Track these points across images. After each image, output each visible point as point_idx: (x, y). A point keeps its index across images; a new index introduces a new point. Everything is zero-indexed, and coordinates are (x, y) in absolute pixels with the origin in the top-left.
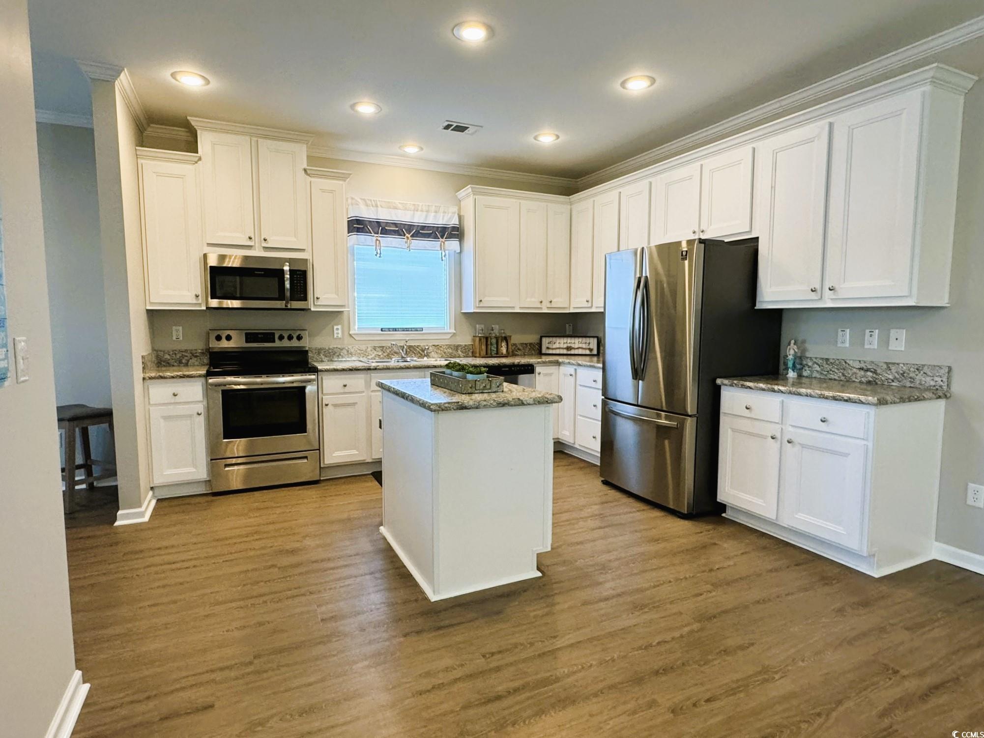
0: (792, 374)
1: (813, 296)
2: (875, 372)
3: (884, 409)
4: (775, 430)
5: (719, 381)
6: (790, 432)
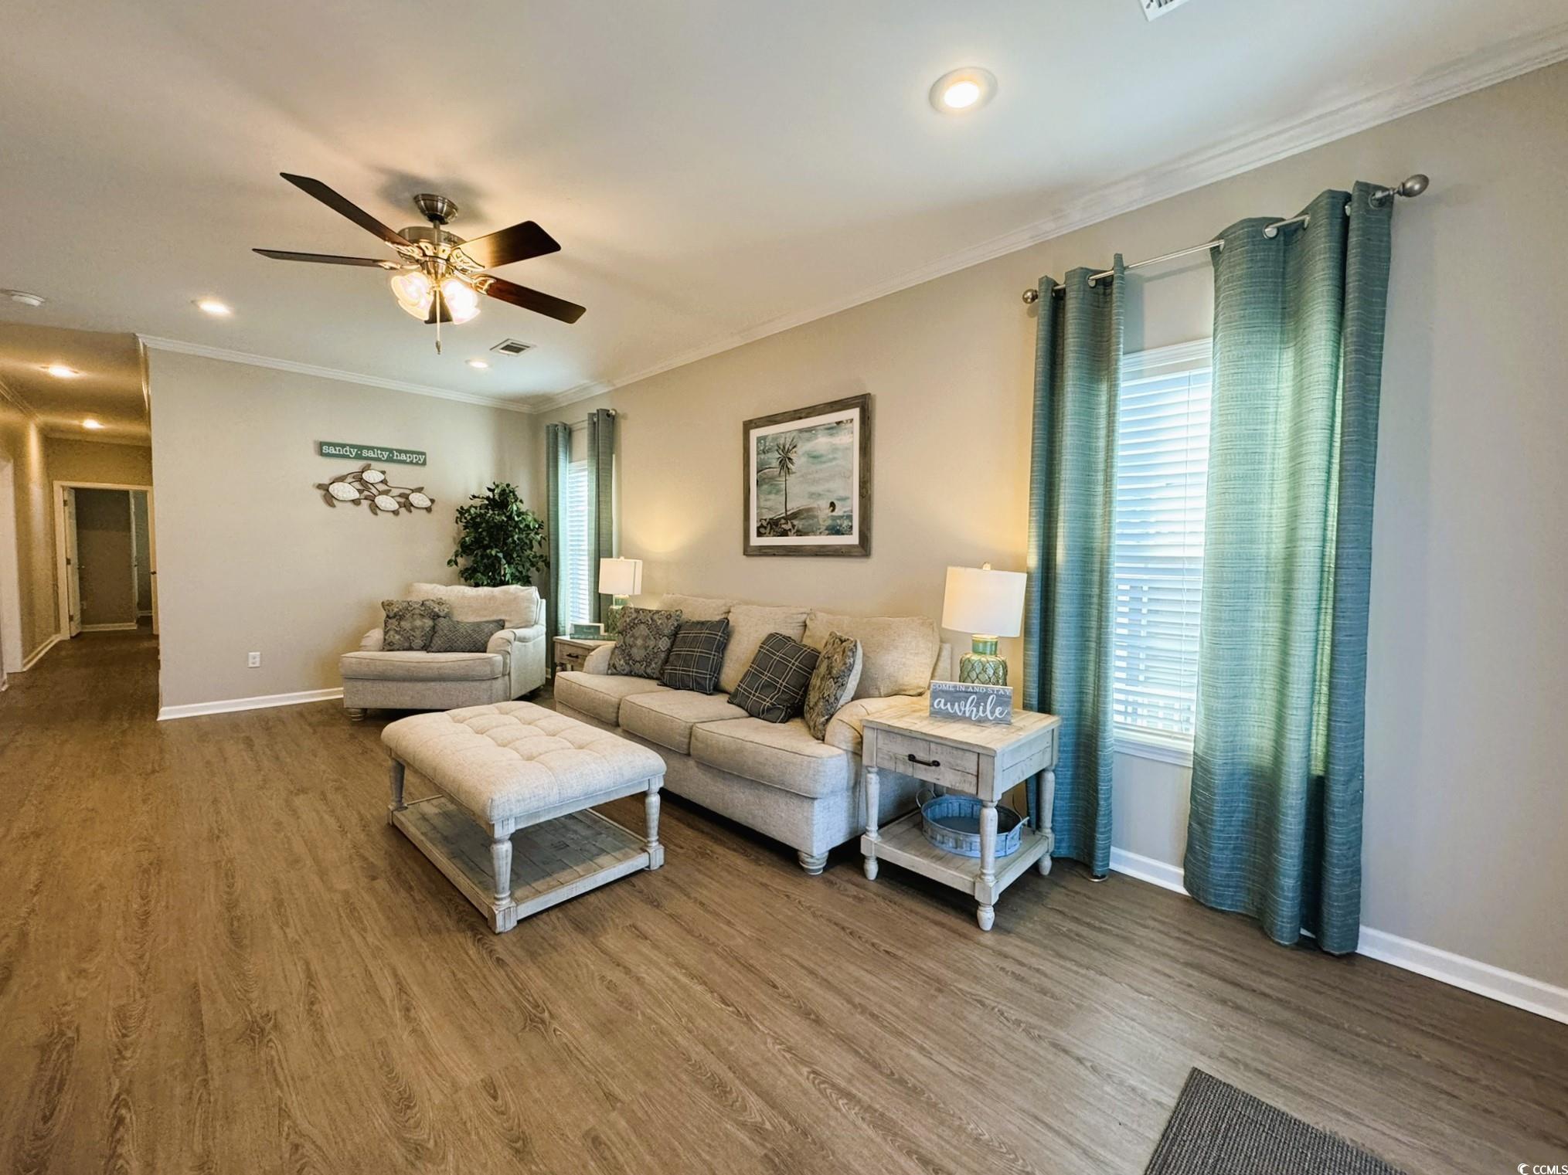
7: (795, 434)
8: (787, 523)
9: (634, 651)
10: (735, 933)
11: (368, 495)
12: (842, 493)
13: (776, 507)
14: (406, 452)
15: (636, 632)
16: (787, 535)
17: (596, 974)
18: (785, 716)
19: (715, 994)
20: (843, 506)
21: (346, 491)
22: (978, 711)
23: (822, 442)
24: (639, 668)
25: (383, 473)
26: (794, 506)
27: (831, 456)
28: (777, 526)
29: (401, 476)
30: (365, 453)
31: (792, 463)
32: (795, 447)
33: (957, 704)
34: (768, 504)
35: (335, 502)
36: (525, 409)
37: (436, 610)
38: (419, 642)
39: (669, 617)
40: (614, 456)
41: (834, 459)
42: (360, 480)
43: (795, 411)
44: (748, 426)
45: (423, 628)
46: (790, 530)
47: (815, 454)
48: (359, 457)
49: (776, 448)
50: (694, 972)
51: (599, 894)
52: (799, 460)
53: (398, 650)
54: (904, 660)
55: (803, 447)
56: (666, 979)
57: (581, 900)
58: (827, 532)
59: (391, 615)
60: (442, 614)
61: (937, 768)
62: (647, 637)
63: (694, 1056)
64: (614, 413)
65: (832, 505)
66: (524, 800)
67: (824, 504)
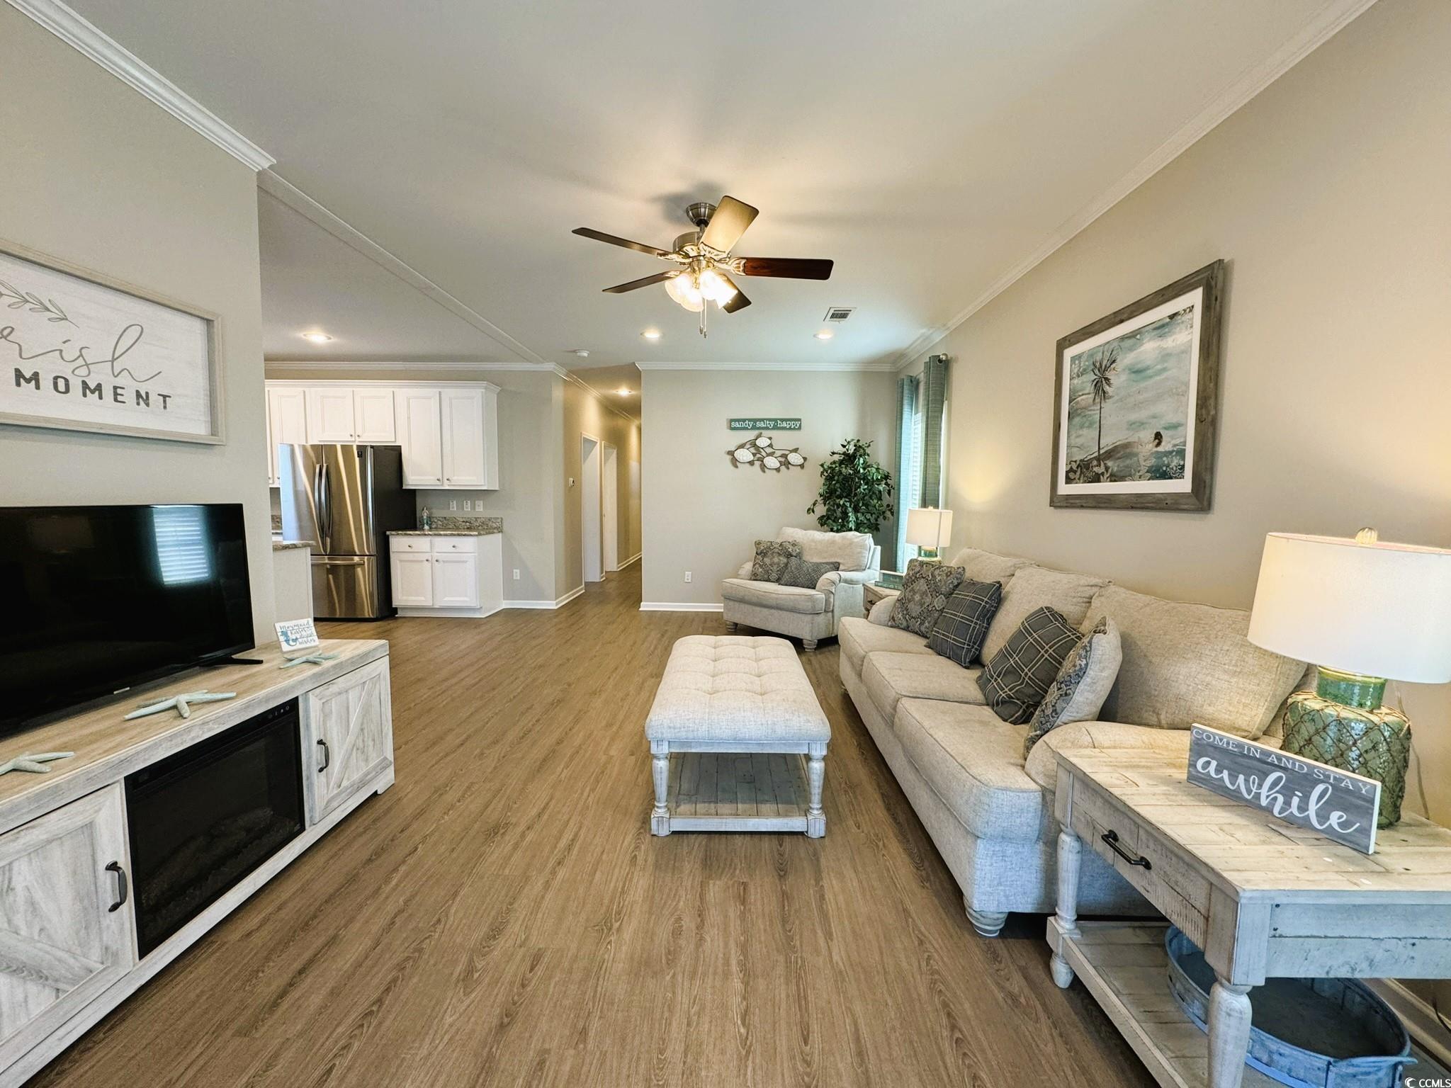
0: (426, 527)
1: (438, 483)
2: (470, 523)
3: (480, 537)
4: (427, 556)
5: (388, 533)
6: (436, 556)
7: (1115, 344)
8: (1099, 465)
9: (911, 606)
10: (824, 951)
11: (759, 457)
12: (1172, 418)
13: (1086, 444)
14: (786, 420)
15: (916, 586)
16: (1098, 481)
17: (679, 912)
18: (1022, 716)
19: (745, 1003)
20: (1172, 438)
21: (745, 455)
22: (1287, 803)
23: (1149, 348)
24: (916, 625)
25: (770, 438)
26: (1108, 442)
27: (1159, 367)
28: (1088, 469)
29: (783, 440)
30: (758, 424)
31: (1109, 385)
32: (1114, 361)
33: (1241, 777)
34: (1079, 441)
35: (738, 464)
36: (886, 368)
37: (790, 550)
38: (774, 576)
39: (949, 574)
40: (946, 403)
41: (1164, 370)
42: (754, 445)
43: (1114, 313)
44: (1062, 345)
45: (778, 564)
46: (1103, 474)
47: (1139, 366)
48: (754, 428)
49: (1092, 367)
50: (749, 966)
51: (748, 838)
52: (1118, 378)
53: (760, 580)
54: (1209, 679)
55: (1125, 360)
56: (721, 955)
57: (729, 837)
58: (1149, 475)
59: (759, 552)
60: (794, 554)
61: (1147, 871)
62: (925, 593)
63: (668, 1053)
64: (944, 358)
65: (1158, 436)
66: (674, 728)
67: (1147, 435)
